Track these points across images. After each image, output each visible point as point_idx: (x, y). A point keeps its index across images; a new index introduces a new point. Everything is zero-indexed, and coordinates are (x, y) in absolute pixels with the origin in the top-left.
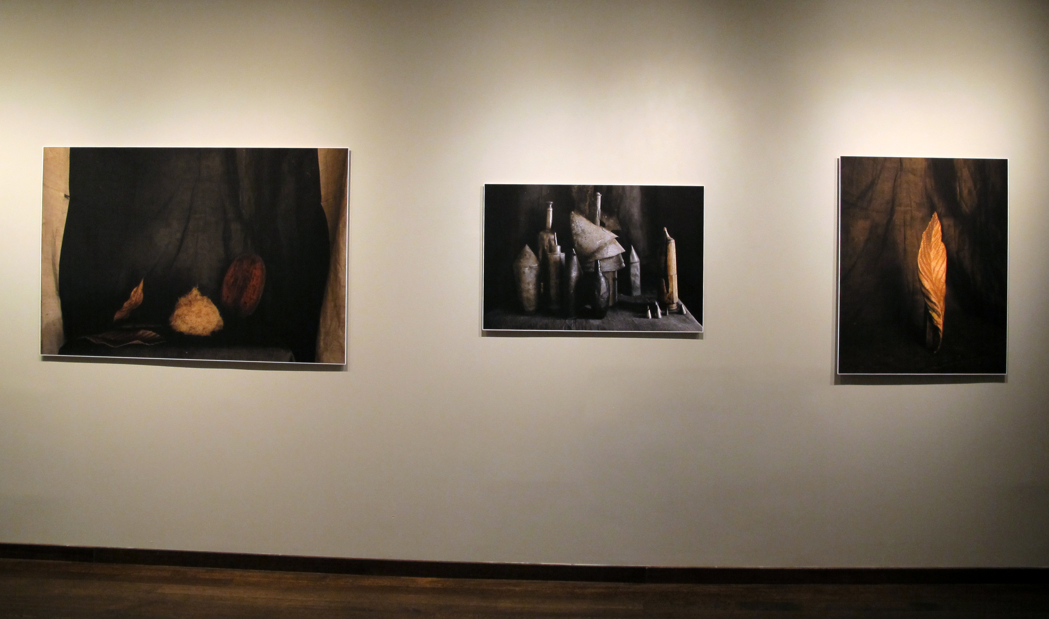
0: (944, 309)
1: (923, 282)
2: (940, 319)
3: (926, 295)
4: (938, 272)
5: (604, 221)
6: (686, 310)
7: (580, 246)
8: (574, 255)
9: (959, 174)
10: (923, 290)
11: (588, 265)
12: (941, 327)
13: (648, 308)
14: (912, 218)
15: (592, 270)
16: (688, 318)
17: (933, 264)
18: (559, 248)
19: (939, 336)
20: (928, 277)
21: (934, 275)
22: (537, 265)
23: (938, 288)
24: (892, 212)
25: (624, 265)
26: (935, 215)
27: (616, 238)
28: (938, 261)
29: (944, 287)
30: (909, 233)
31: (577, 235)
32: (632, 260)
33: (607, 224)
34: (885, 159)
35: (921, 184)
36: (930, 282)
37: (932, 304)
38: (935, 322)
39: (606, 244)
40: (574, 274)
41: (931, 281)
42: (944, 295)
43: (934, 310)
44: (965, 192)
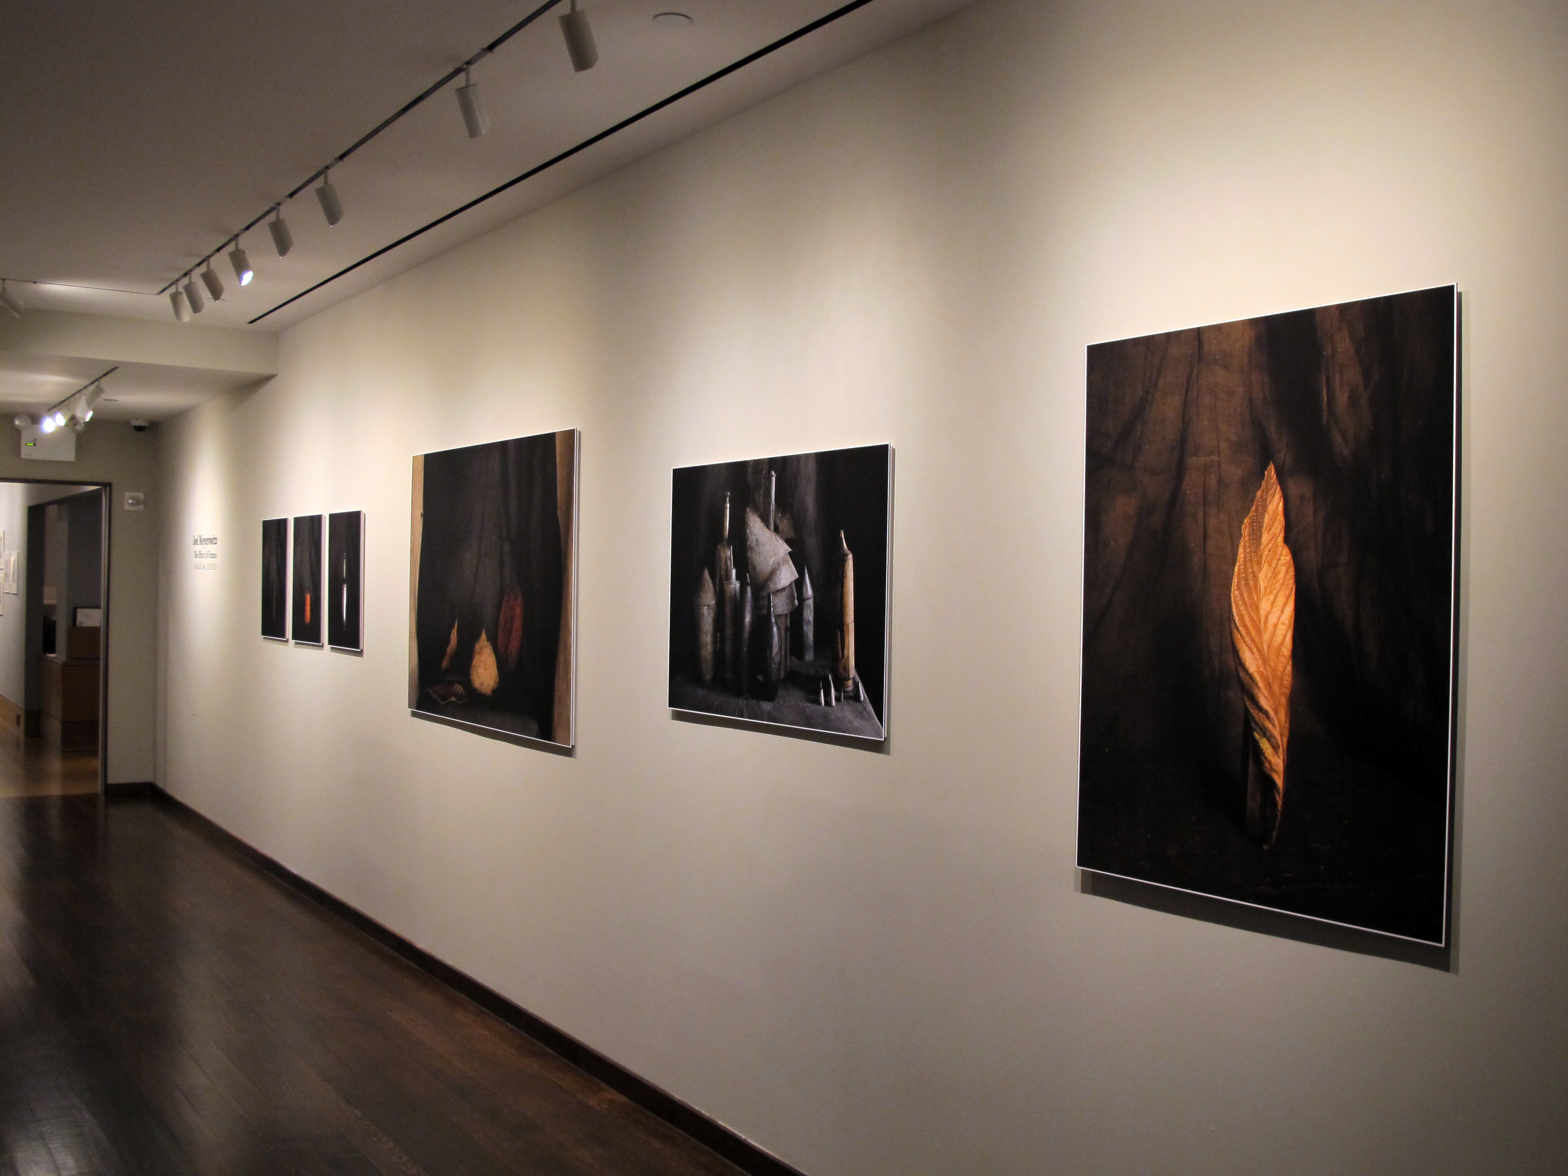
0: (1286, 732)
1: (1241, 654)
2: (1278, 757)
3: (1248, 692)
4: (1276, 626)
5: (778, 522)
6: (864, 695)
7: (754, 568)
8: (748, 585)
9: (1328, 352)
10: (1242, 675)
11: (762, 602)
12: (1279, 781)
13: (821, 686)
14: (1220, 482)
15: (765, 612)
16: (865, 709)
17: (1264, 606)
18: (734, 571)
19: (1275, 803)
20: (1253, 640)
21: (1266, 637)
22: (714, 602)
23: (1274, 670)
24: (1179, 471)
25: (796, 602)
26: (1271, 472)
27: (790, 554)
28: (1276, 596)
29: (1289, 668)
30: (1212, 522)
31: (751, 548)
32: (805, 596)
33: (781, 527)
34: (1168, 335)
35: (1240, 390)
36: (1257, 656)
37: (1261, 714)
38: (1267, 765)
39: (779, 564)
40: (748, 619)
41: (1260, 651)
42: (1287, 691)
43: (1265, 733)
44: (1342, 398)
